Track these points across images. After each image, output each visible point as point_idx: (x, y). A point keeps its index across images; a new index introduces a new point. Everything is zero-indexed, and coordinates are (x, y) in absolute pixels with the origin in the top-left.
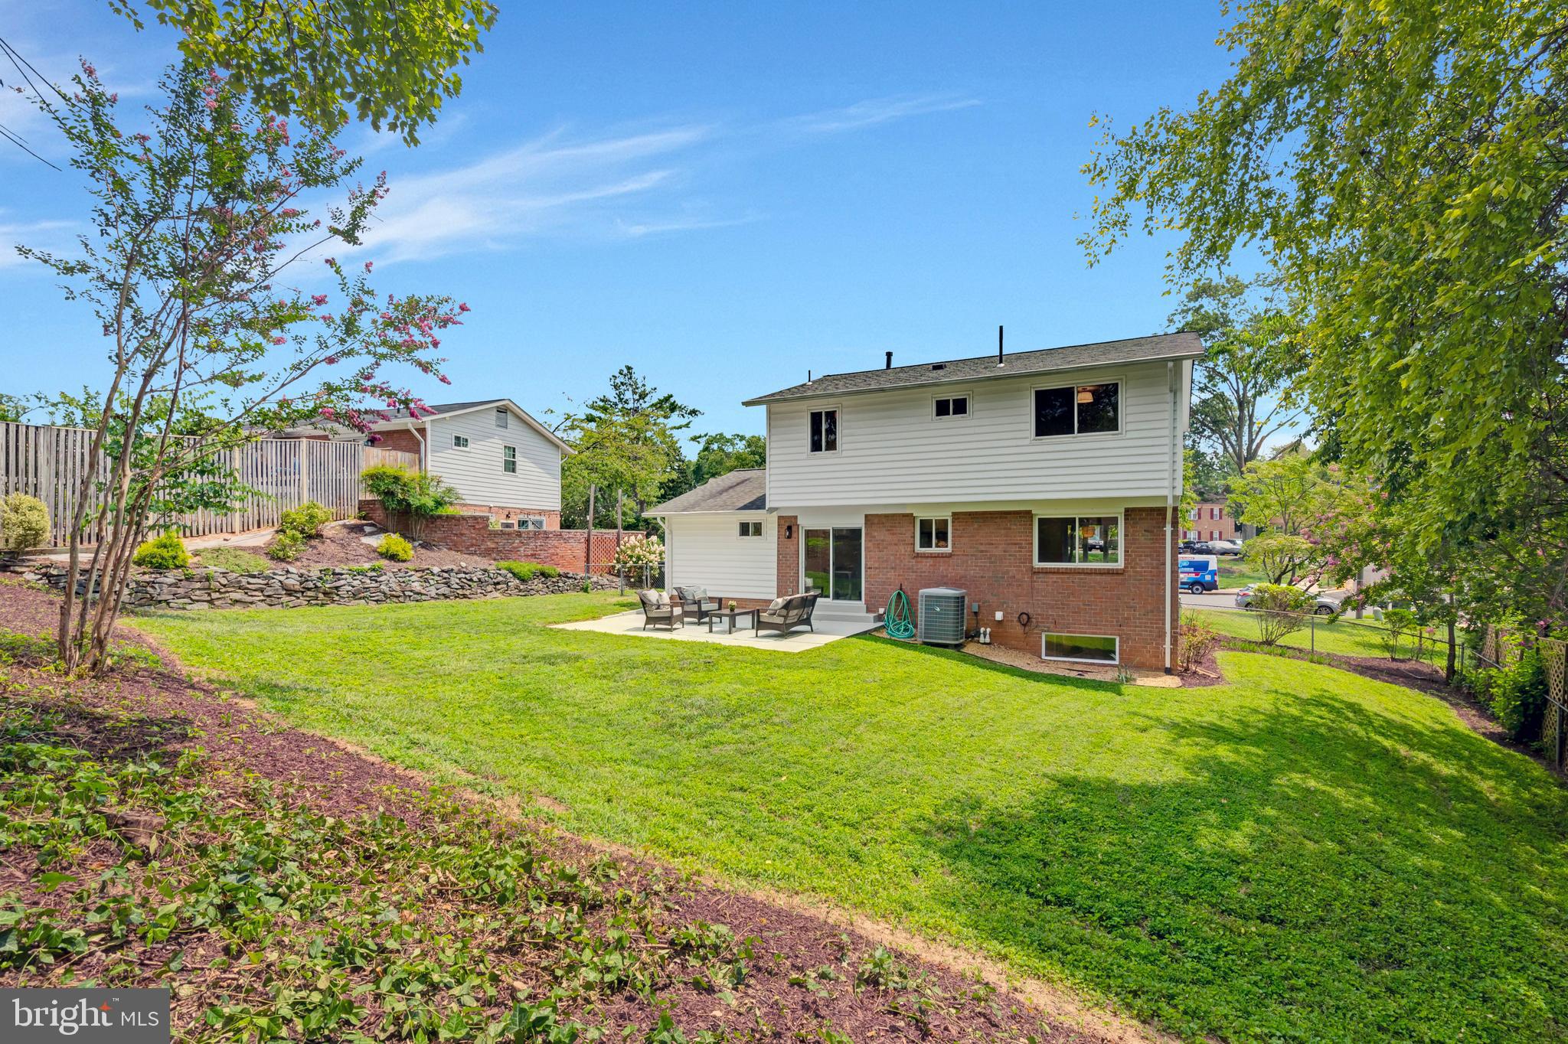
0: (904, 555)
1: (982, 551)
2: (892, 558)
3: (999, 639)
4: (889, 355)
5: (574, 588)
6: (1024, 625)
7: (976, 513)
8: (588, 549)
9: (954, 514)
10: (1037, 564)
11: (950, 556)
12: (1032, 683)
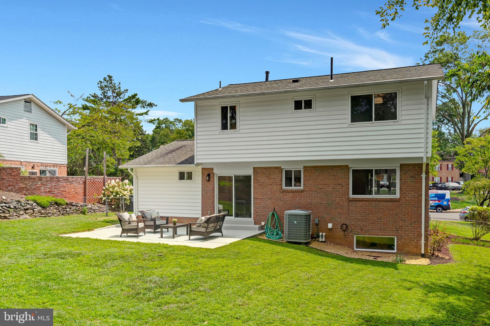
0: (276, 191)
1: (321, 189)
2: (269, 193)
3: (330, 239)
4: (267, 73)
5: (77, 211)
6: (344, 231)
7: (317, 167)
8: (85, 188)
9: (305, 167)
10: (351, 196)
11: (302, 191)
12: (349, 264)
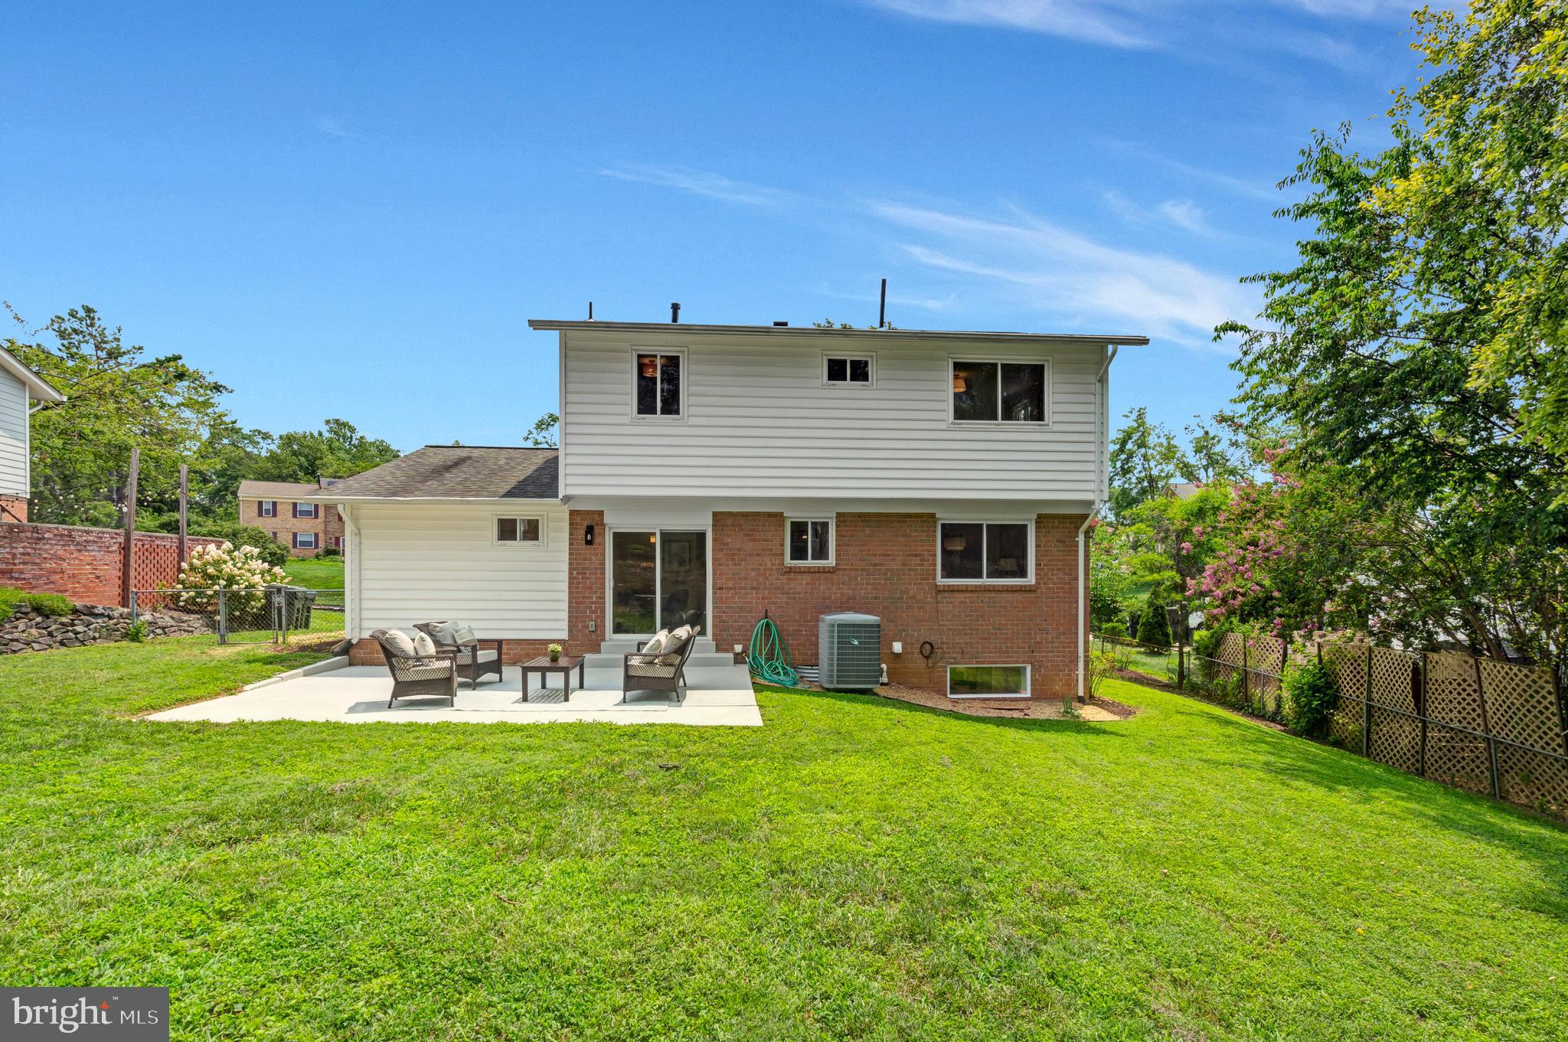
0: (771, 569)
1: (875, 565)
2: (753, 574)
3: (898, 678)
4: (675, 308)
5: (110, 634)
6: (927, 657)
7: (869, 515)
8: (126, 565)
9: (839, 515)
10: (941, 581)
11: (832, 571)
